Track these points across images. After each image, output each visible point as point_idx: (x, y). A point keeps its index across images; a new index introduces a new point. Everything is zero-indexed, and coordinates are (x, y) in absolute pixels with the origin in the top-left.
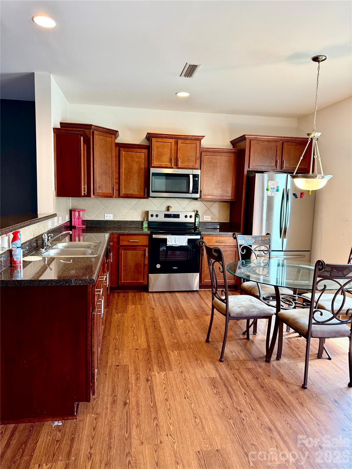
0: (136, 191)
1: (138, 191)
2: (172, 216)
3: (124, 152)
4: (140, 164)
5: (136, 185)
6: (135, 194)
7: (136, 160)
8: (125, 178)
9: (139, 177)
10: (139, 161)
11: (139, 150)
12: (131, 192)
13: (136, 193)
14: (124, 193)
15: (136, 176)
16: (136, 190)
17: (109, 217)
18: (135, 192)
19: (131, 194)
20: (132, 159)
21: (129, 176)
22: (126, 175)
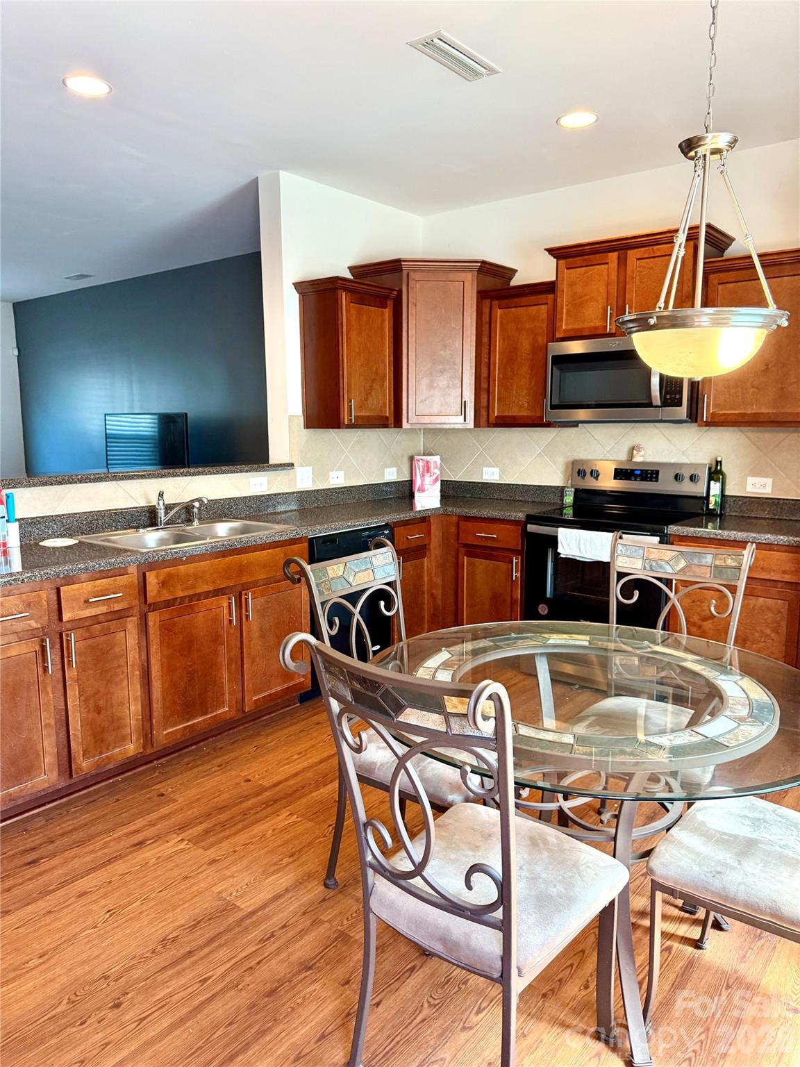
0: (524, 407)
1: (530, 408)
2: (636, 476)
3: (499, 312)
4: (536, 335)
5: (525, 392)
6: (523, 417)
7: (528, 325)
8: (501, 376)
9: (532, 370)
10: (535, 326)
11: (533, 299)
12: (514, 412)
13: (525, 414)
14: (499, 414)
15: (525, 369)
16: (526, 405)
17: (491, 475)
18: (523, 410)
19: (513, 417)
20: (519, 327)
21: (509, 370)
22: (503, 370)
